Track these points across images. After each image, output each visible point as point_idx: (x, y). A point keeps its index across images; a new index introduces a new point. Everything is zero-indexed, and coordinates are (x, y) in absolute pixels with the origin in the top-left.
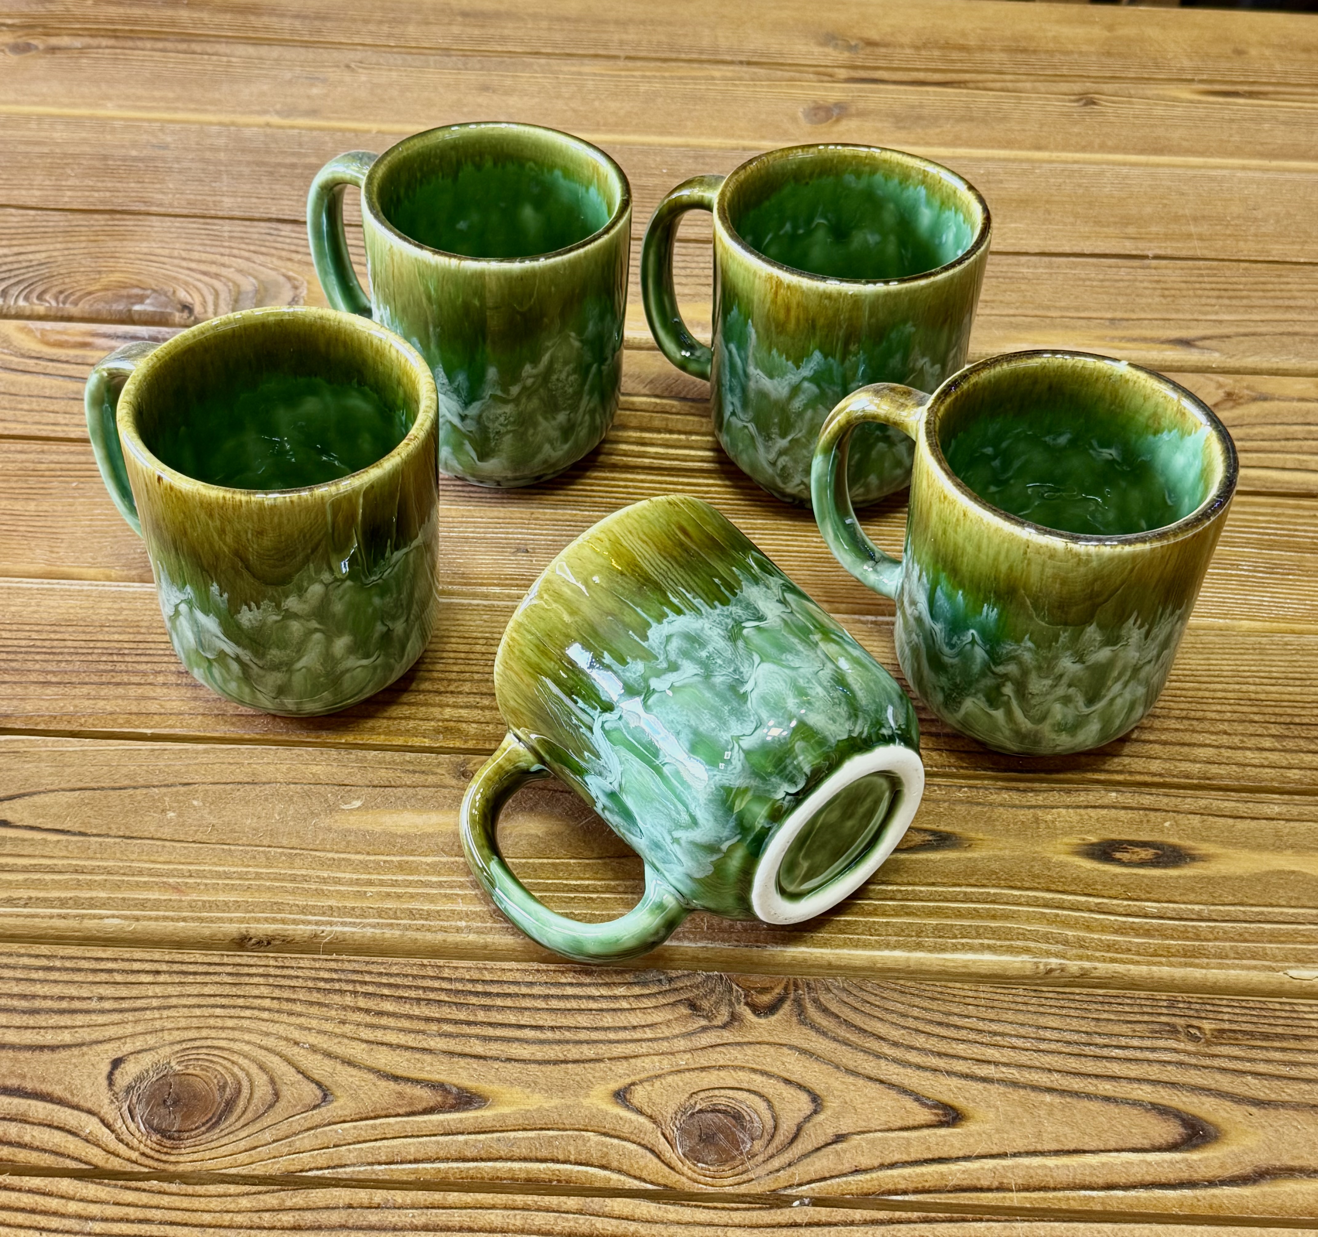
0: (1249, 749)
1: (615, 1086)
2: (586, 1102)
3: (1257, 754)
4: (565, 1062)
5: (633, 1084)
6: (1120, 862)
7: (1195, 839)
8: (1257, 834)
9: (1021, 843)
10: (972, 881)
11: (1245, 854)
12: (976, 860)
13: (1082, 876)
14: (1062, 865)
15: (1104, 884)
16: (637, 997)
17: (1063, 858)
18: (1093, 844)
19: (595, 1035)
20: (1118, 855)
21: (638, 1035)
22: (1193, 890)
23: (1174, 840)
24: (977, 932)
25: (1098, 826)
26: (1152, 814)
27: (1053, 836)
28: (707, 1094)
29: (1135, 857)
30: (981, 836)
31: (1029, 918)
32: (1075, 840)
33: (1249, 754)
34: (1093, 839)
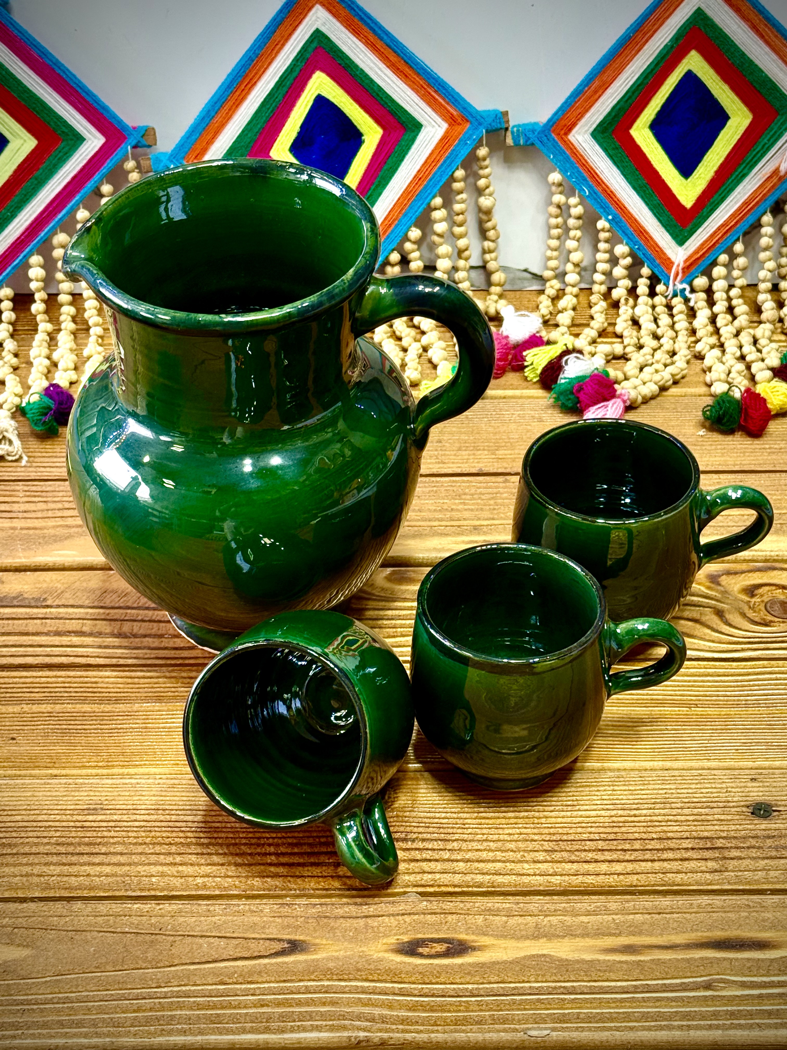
0: (527, 862)
3: (533, 866)
6: (422, 956)
7: (479, 934)
8: (522, 927)
9: (353, 945)
10: (313, 977)
11: (512, 943)
12: (318, 960)
13: (392, 967)
14: (380, 960)
15: (407, 973)
17: (381, 955)
18: (403, 943)
20: (421, 950)
22: (469, 973)
23: (463, 937)
24: (310, 1016)
25: (409, 928)
26: (450, 917)
27: (376, 938)
29: (433, 951)
30: (324, 942)
31: (349, 1003)
32: (392, 940)
33: (526, 866)
34: (405, 938)
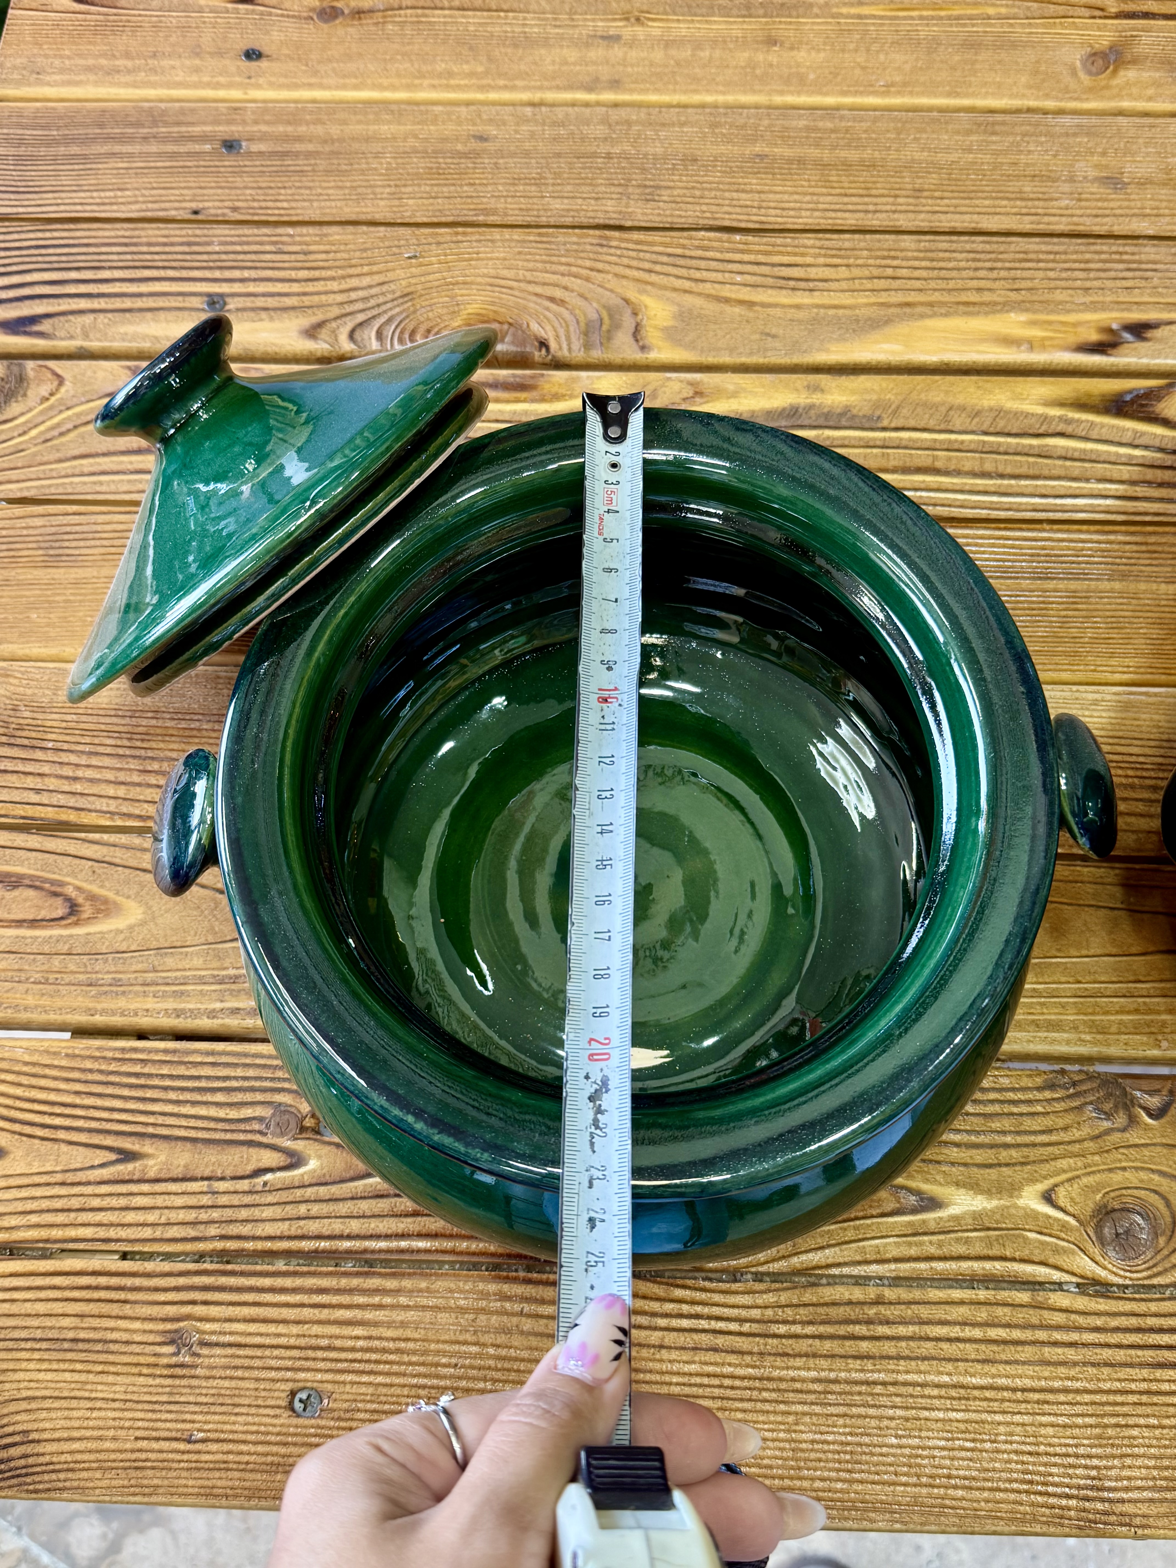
1: (1041, 1187)
2: (1021, 1202)
4: (1000, 1165)
5: (1056, 1185)
16: (1048, 1101)
19: (1019, 1139)
21: (1054, 1138)
28: (1117, 1193)
